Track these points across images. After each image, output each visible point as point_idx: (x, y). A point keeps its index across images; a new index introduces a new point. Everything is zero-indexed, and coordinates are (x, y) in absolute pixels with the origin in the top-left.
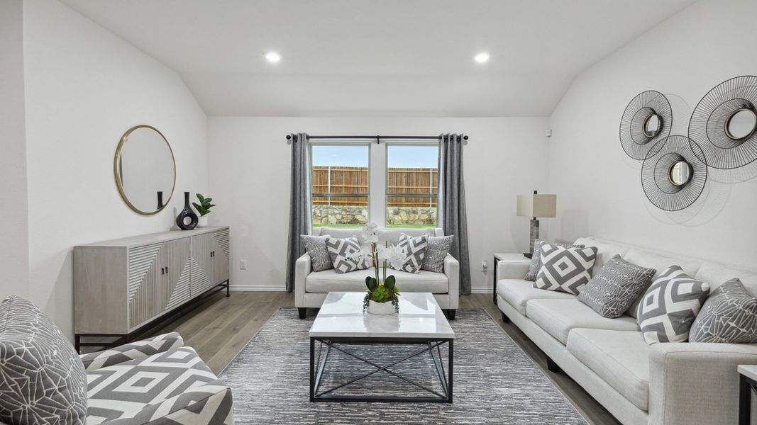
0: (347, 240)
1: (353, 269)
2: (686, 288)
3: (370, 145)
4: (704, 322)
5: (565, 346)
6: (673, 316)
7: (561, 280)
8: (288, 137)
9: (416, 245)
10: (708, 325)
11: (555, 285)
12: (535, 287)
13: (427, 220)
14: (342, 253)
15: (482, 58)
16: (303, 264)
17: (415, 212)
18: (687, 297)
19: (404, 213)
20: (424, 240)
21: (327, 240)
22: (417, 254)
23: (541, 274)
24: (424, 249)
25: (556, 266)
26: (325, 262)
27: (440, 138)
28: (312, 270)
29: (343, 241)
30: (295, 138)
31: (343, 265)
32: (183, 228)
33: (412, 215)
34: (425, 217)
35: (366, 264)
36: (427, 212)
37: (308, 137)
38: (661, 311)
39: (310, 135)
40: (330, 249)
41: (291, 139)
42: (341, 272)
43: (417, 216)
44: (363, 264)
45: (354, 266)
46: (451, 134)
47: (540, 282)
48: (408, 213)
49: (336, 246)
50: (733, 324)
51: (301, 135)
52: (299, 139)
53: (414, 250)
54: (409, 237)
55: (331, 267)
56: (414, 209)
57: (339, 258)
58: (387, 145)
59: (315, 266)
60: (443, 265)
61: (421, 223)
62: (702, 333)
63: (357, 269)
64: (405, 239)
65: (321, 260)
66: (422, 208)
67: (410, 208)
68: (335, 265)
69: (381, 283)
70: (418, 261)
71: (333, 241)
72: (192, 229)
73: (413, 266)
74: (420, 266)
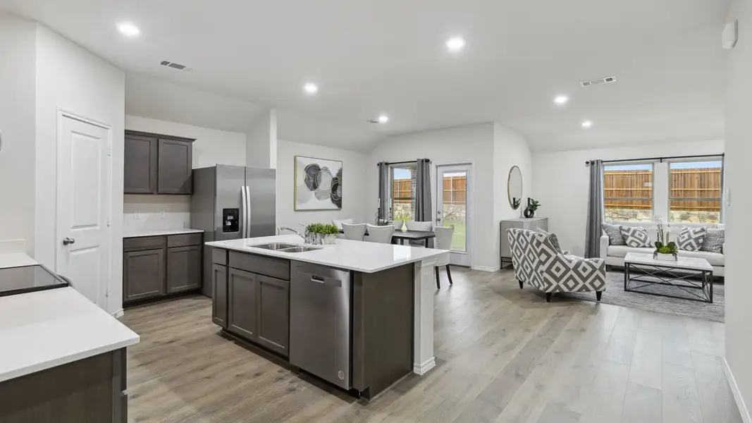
0: (636, 228)
3: (653, 164)
8: (587, 163)
9: (695, 233)
14: (633, 235)
16: (605, 240)
20: (703, 230)
21: (621, 228)
22: (697, 239)
24: (703, 236)
26: (620, 240)
28: (610, 244)
29: (633, 229)
30: (593, 163)
31: (633, 242)
32: (527, 216)
35: (652, 244)
37: (602, 162)
39: (603, 160)
40: (623, 232)
41: (590, 164)
42: (632, 247)
44: (649, 244)
45: (642, 244)
49: (628, 231)
51: (597, 161)
52: (595, 165)
53: (694, 236)
54: (689, 228)
55: (625, 244)
57: (630, 239)
58: (669, 163)
59: (612, 241)
60: (722, 248)
63: (644, 247)
64: (687, 229)
65: (617, 238)
68: (628, 242)
69: (665, 244)
70: (698, 244)
71: (625, 228)
72: (531, 217)
73: (692, 246)
74: (700, 248)
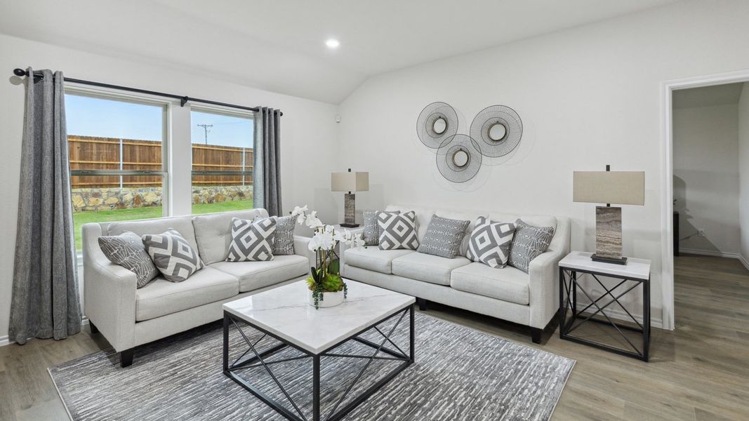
1: (193, 271)
2: (505, 229)
3: (166, 107)
4: (529, 245)
5: (449, 286)
6: (502, 247)
7: (401, 240)
9: (266, 229)
10: (533, 245)
11: (397, 244)
12: (382, 249)
13: (117, 204)
15: (332, 44)
17: (96, 195)
18: (507, 233)
19: (79, 196)
20: (274, 222)
22: (268, 239)
23: (384, 238)
24: (273, 233)
25: (395, 229)
26: (150, 272)
27: (256, 110)
29: (168, 237)
30: (37, 76)
31: (181, 269)
33: (93, 200)
34: (115, 200)
36: (117, 193)
38: (494, 244)
40: (153, 251)
41: (30, 76)
42: (182, 280)
43: (101, 201)
45: (194, 268)
46: (274, 109)
47: (385, 245)
48: (85, 196)
49: (163, 244)
50: (544, 242)
52: (47, 80)
56: (96, 190)
60: (293, 246)
61: (108, 208)
62: (530, 251)
63: (196, 271)
66: (108, 189)
67: (88, 190)
70: (271, 245)
71: (157, 238)
73: (267, 253)
74: (274, 252)
